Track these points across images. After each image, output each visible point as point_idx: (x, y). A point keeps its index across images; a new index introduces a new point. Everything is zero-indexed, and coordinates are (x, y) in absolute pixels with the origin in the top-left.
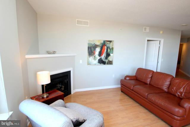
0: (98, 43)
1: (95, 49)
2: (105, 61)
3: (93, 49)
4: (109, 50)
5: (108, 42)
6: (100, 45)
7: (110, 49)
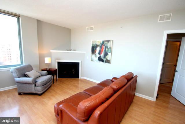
0: (98, 44)
1: (96, 49)
2: (103, 59)
3: (95, 48)
4: (107, 50)
5: (106, 42)
6: (100, 44)
7: (108, 48)
